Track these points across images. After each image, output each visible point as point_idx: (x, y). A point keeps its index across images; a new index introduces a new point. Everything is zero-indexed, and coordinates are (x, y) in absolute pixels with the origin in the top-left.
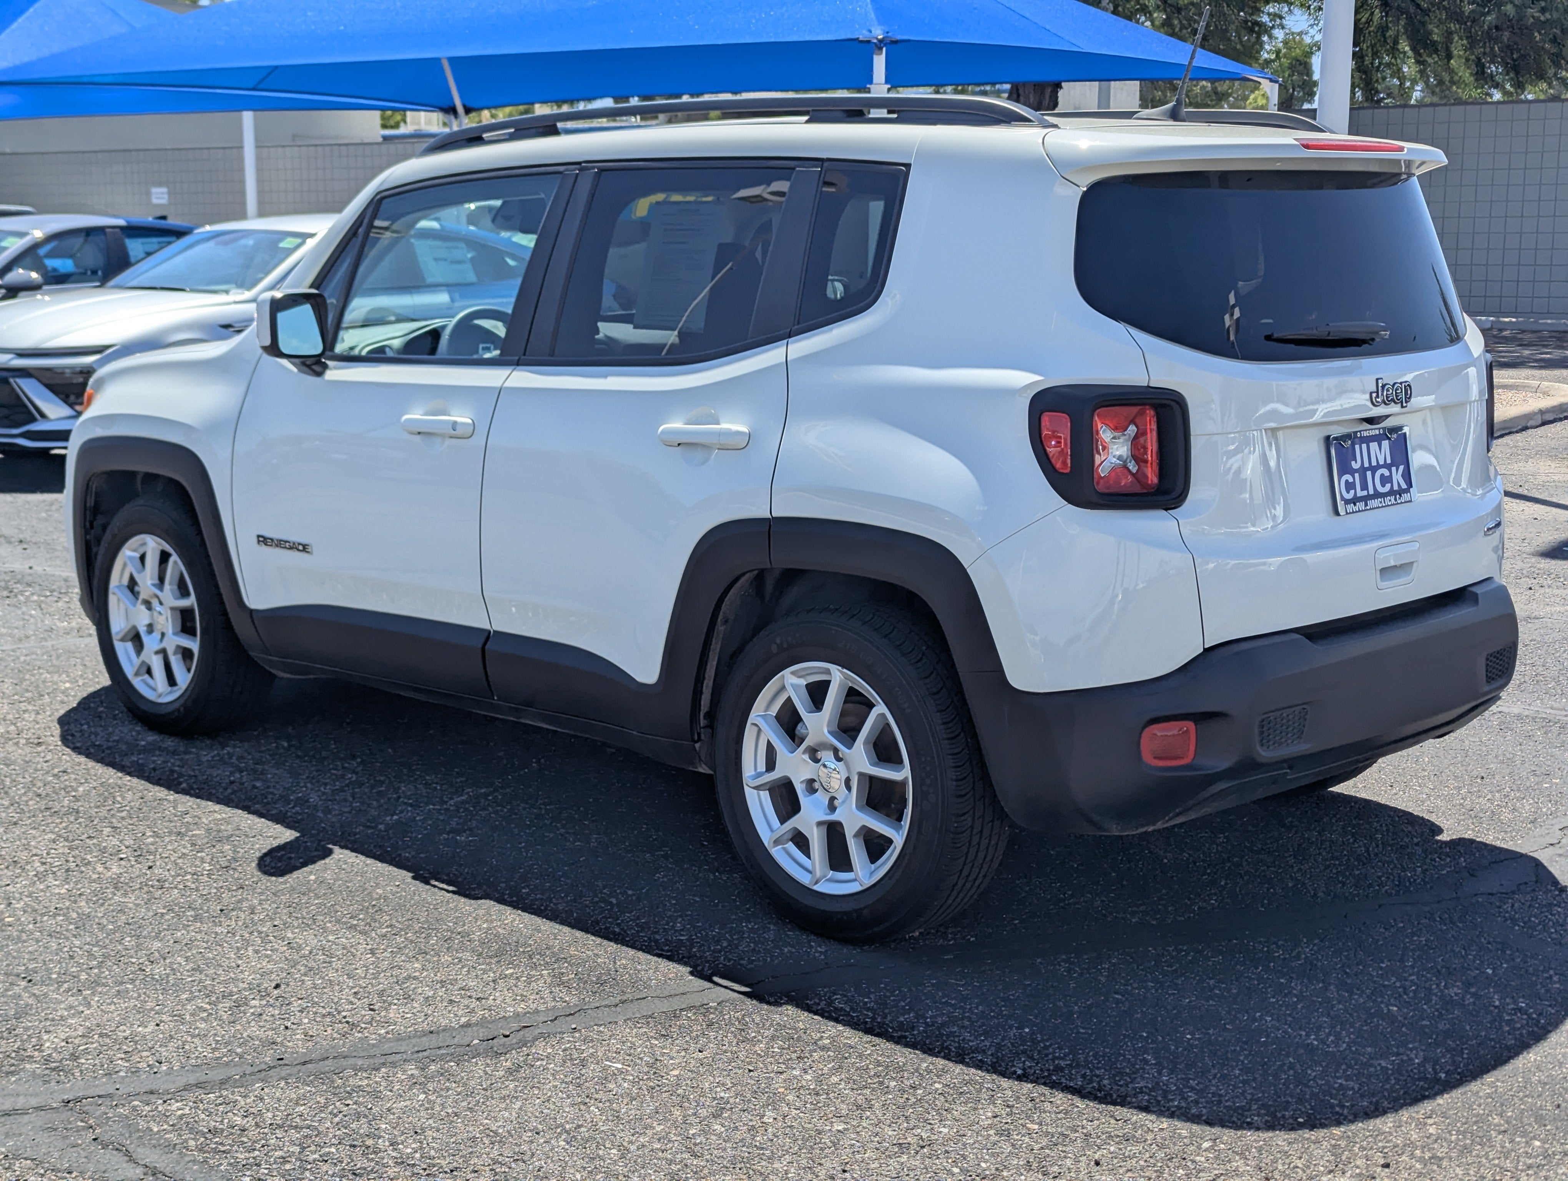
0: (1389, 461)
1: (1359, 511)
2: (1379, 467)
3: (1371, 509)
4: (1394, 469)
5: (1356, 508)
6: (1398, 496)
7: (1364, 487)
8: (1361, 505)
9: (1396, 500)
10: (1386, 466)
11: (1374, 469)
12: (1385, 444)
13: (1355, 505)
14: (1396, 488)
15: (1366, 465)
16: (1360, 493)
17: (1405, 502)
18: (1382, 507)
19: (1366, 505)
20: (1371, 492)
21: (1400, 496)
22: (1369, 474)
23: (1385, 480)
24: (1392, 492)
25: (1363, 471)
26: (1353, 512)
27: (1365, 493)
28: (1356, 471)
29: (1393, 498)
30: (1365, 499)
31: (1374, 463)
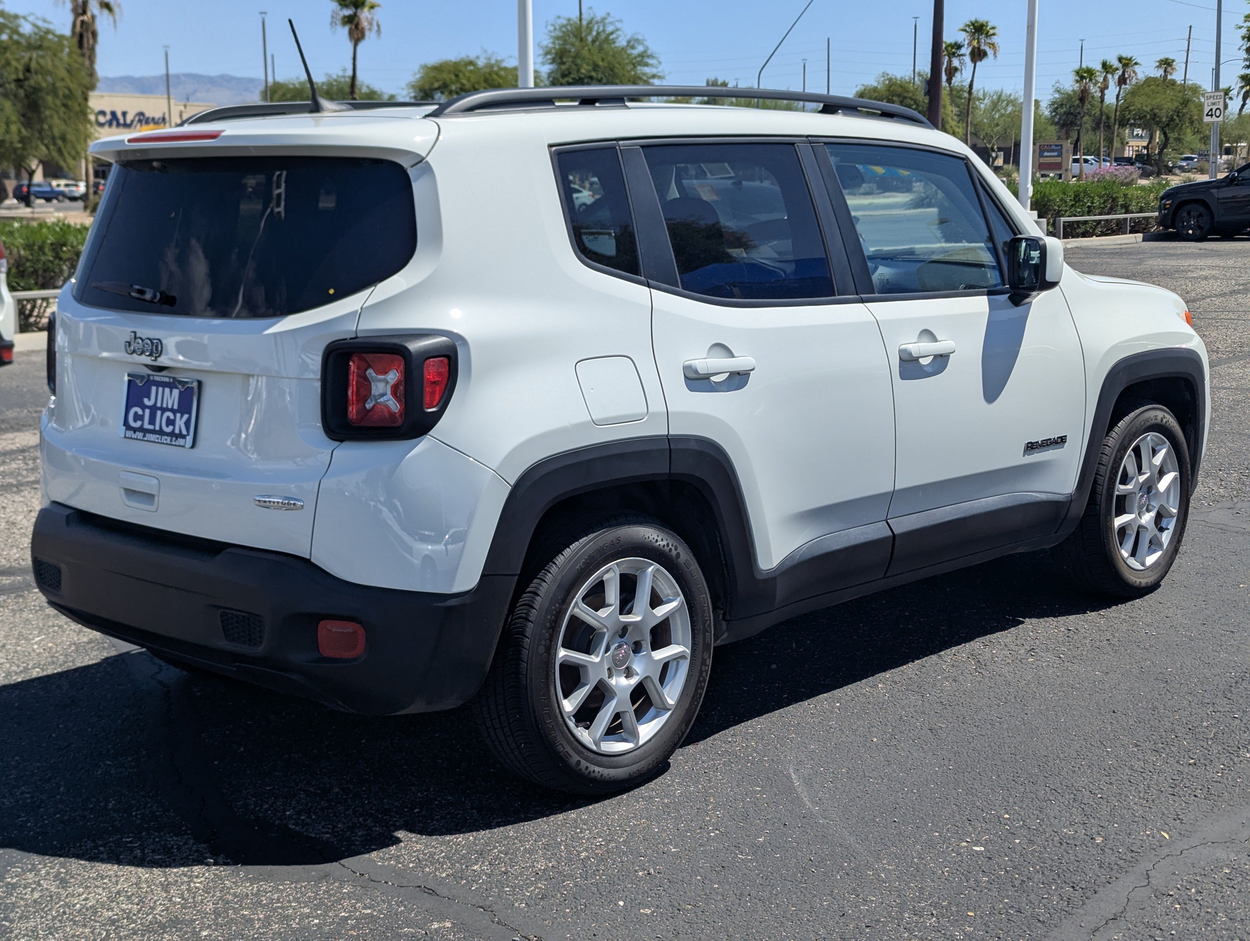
0: (176, 407)
1: (137, 439)
2: (167, 409)
3: (147, 441)
4: (178, 415)
5: (134, 436)
6: (174, 439)
7: (152, 421)
8: (140, 435)
9: (171, 441)
10: (172, 410)
11: (164, 410)
12: (176, 392)
13: (135, 432)
14: (177, 431)
15: (159, 405)
16: (147, 426)
17: (179, 446)
18: (158, 443)
19: (144, 436)
20: (157, 428)
21: (177, 439)
22: (159, 413)
23: (170, 422)
24: (172, 434)
25: (154, 409)
26: (131, 438)
27: (151, 427)
28: (148, 407)
29: (169, 439)
30: (145, 431)
31: (165, 406)
